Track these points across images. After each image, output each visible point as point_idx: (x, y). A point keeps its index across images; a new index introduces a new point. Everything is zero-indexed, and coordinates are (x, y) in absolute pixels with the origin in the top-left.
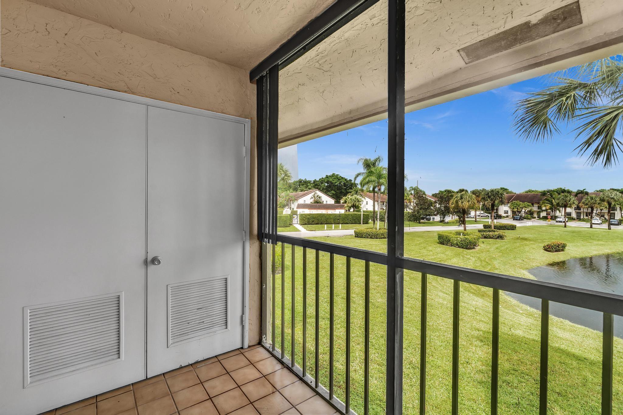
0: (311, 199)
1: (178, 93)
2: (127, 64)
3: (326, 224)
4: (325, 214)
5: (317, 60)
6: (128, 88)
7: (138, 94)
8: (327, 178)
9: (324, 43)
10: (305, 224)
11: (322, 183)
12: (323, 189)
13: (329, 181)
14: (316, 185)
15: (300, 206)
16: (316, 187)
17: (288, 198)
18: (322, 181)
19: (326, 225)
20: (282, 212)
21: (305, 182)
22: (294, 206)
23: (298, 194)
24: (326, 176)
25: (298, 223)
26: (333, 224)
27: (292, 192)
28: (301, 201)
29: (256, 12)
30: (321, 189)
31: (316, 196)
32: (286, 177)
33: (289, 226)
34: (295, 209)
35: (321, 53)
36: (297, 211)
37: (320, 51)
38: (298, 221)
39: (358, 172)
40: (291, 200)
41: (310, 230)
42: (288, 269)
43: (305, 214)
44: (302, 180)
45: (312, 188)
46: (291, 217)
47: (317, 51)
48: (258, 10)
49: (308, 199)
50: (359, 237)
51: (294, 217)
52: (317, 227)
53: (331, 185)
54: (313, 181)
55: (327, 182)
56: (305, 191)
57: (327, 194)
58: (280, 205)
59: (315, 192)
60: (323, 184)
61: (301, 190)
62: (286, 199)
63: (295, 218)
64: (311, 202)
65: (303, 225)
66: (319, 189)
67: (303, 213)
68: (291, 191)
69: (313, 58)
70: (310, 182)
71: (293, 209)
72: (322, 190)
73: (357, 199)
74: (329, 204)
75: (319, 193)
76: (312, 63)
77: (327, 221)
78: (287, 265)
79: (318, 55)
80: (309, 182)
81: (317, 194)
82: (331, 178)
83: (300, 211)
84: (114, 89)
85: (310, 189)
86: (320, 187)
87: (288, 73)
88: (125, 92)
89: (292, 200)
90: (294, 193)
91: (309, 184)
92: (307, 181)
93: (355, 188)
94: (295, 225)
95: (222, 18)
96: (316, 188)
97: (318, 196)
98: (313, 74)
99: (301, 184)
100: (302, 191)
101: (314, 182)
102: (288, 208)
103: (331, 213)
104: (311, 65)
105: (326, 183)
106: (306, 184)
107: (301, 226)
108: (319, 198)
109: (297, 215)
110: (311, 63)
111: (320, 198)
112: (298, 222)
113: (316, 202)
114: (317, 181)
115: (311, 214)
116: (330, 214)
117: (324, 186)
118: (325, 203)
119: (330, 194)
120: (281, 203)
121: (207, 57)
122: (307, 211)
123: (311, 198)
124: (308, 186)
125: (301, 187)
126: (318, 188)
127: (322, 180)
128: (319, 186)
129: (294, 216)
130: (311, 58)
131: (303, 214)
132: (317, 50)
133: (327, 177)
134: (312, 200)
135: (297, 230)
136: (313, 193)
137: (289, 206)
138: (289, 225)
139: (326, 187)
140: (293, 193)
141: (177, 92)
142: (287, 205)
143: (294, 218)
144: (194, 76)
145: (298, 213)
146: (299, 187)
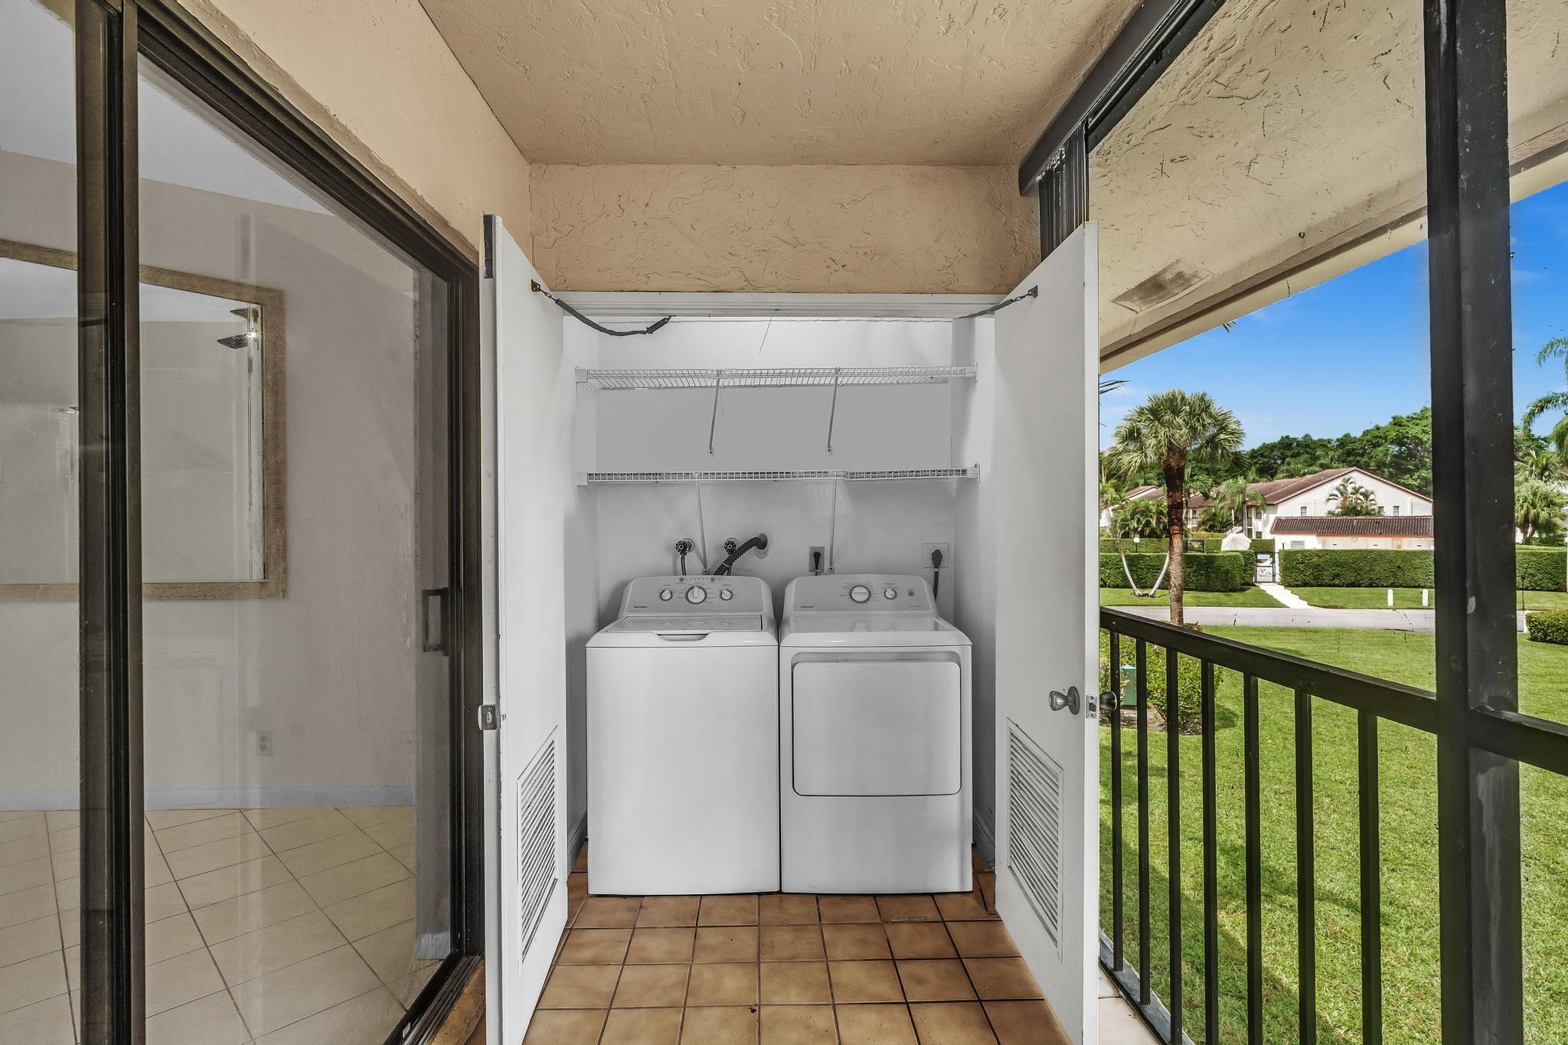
0: (1328, 500)
1: (843, 266)
2: (744, 230)
3: (1392, 586)
4: (1387, 552)
5: (1212, 75)
6: (747, 280)
7: (766, 290)
8: (1397, 428)
9: (1225, 19)
10: (1305, 585)
11: (1376, 445)
12: (1381, 466)
13: (1408, 438)
14: (1349, 453)
15: (1282, 526)
16: (1351, 458)
17: (1239, 499)
18: (1375, 438)
19: (1390, 591)
20: (1219, 543)
21: (1307, 446)
22: (1263, 525)
23: (1276, 485)
24: (1394, 418)
25: (1277, 580)
26: (1423, 587)
27: (1254, 481)
28: (1289, 509)
29: (996, 17)
30: (1372, 464)
31: (1350, 489)
32: (1222, 436)
33: (1242, 590)
34: (1267, 536)
35: (1223, 48)
36: (1273, 541)
37: (1213, 45)
38: (1277, 571)
39: (1544, 394)
40: (1249, 507)
41: (1321, 605)
42: (1228, 721)
43: (1302, 552)
44: (1295, 439)
45: (1335, 466)
46: (1249, 561)
47: (1206, 49)
48: (1000, 11)
49: (1319, 501)
50: (1551, 641)
51: (1260, 561)
52: (1353, 596)
53: (1416, 448)
54: (1338, 440)
55: (1400, 441)
56: (1304, 474)
57: (1399, 483)
58: (1211, 523)
59: (1347, 477)
60: (1381, 448)
61: (1287, 471)
62: (1233, 502)
63: (1268, 563)
64: (1330, 513)
65: (1297, 586)
66: (1364, 468)
67: (1298, 548)
68: (1251, 478)
69: (1199, 72)
70: (1325, 446)
71: (1259, 534)
72: (1377, 470)
73: (1545, 497)
74: (1406, 518)
75: (1362, 480)
76: (1198, 88)
77: (1395, 576)
78: (1227, 709)
79: (1213, 60)
80: (1324, 444)
81: (1353, 485)
82: (1417, 425)
83: (1284, 542)
84: (722, 288)
85: (1324, 467)
86: (1365, 459)
87: (1127, 139)
88: (742, 290)
89: (1257, 507)
90: (1263, 484)
91: (1319, 452)
92: (1315, 442)
93: (1533, 453)
94: (1262, 587)
95: (918, 64)
96: (1350, 462)
97: (1356, 491)
98: (1208, 120)
99: (1289, 453)
100: (1292, 476)
101: (1342, 443)
102: (1242, 531)
103: (1416, 548)
104: (1196, 95)
105: (1392, 443)
106: (1307, 453)
107: (1288, 592)
108: (1361, 497)
109: (1272, 554)
110: (1194, 90)
111: (1366, 495)
112: (1278, 578)
113: (1350, 510)
114: (1354, 441)
115: (1327, 552)
116: (1408, 553)
117: (1386, 454)
118: (1389, 512)
119: (1411, 482)
120: (1215, 514)
121: (907, 164)
122: (1312, 542)
123: (1328, 497)
124: (1318, 458)
125: (1289, 464)
126: (1357, 464)
127: (1376, 433)
128: (1362, 455)
129: (1260, 557)
130: (1192, 74)
131: (1296, 552)
132: (1205, 45)
133: (1397, 422)
134: (1334, 506)
135: (1272, 603)
136: (1338, 482)
137: (1242, 526)
138: (1244, 584)
139: (1395, 456)
140: (1258, 482)
141: (840, 266)
142: (1238, 521)
143: (1259, 564)
144: (877, 218)
145: (1278, 547)
146: (1283, 463)
